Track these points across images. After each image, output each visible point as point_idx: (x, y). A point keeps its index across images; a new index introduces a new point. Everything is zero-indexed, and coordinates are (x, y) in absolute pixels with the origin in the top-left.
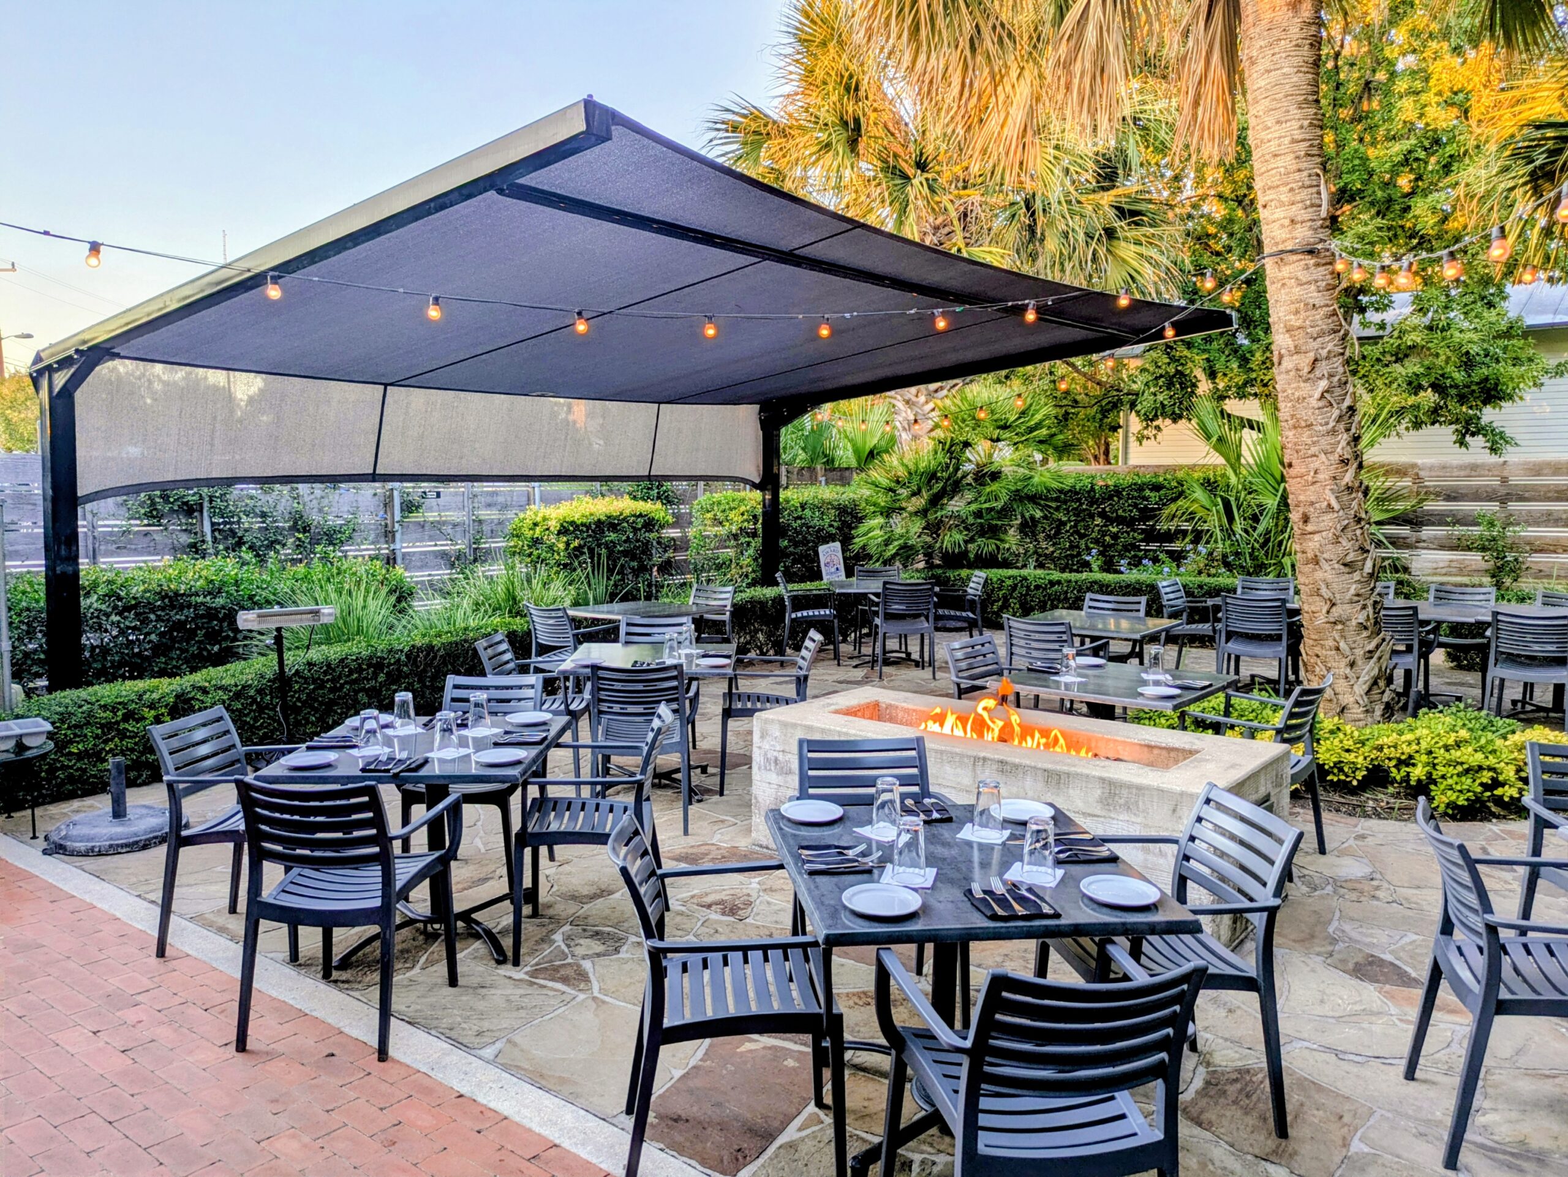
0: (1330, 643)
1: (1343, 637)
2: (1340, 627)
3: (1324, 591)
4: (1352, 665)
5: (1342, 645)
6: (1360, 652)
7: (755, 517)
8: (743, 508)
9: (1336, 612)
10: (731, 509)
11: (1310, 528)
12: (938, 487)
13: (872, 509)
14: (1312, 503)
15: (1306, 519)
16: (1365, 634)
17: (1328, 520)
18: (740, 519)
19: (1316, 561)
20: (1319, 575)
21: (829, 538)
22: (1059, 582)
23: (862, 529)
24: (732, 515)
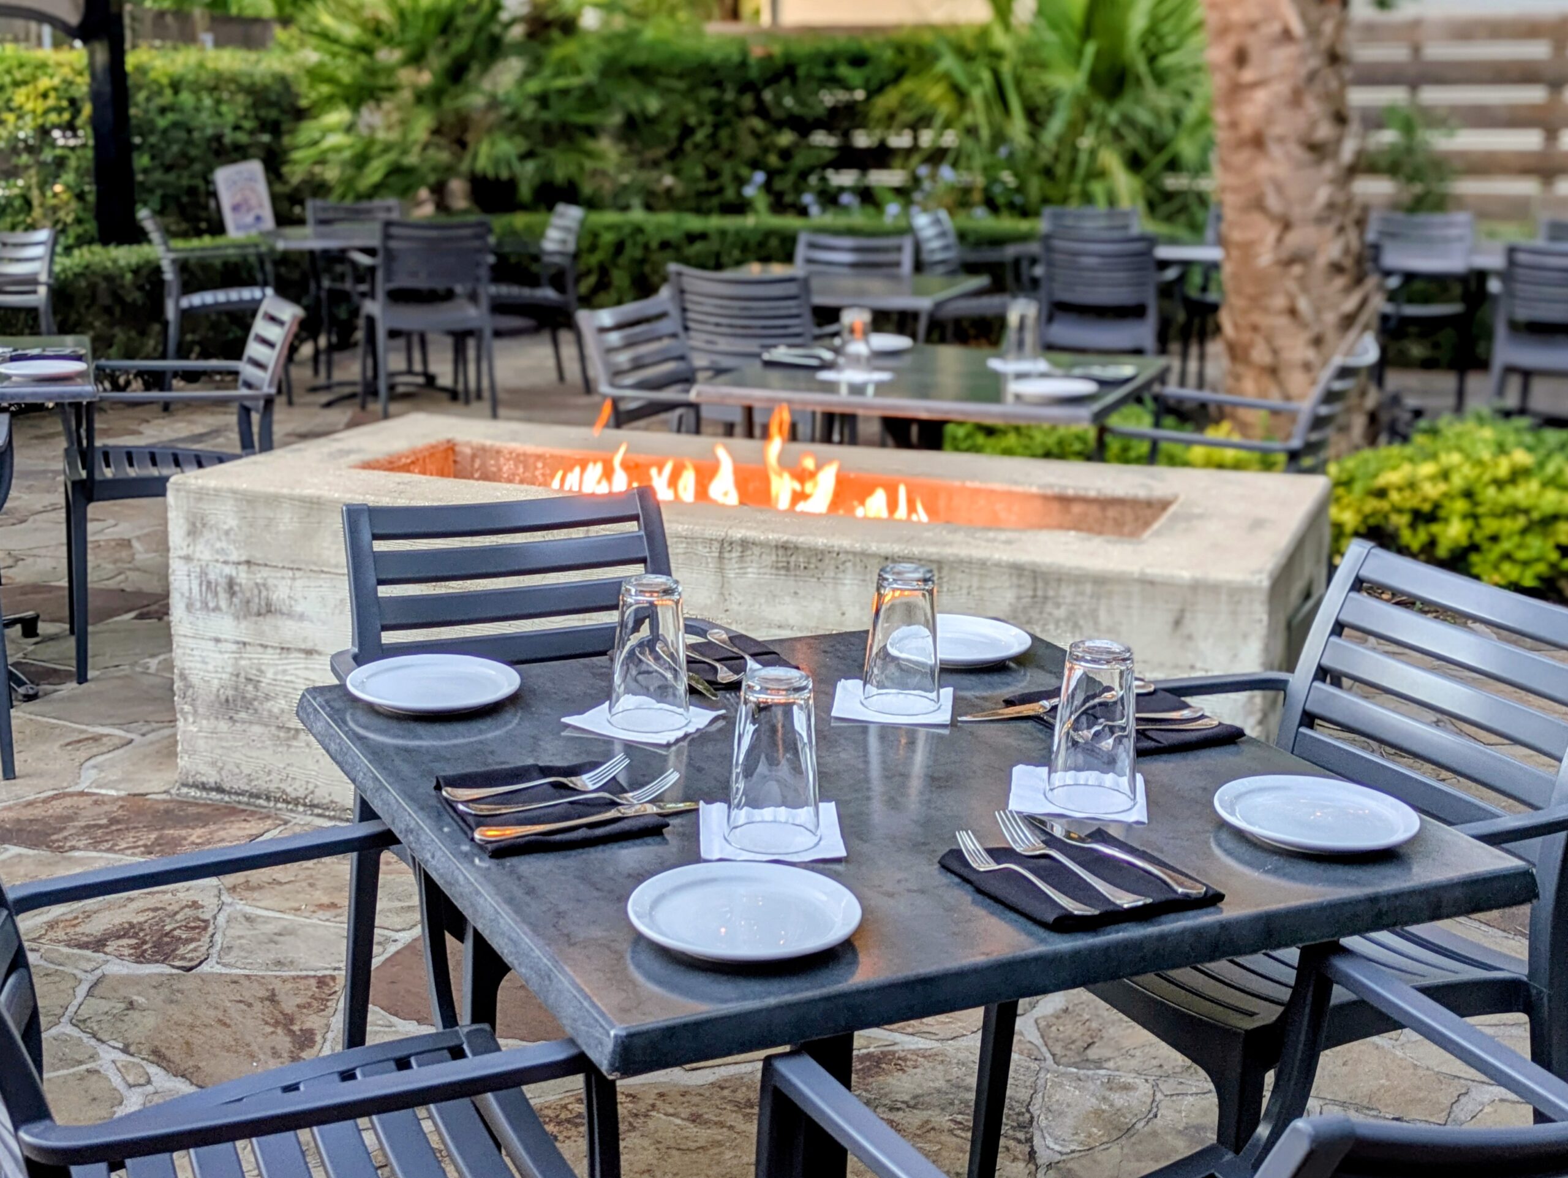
0: (1279, 302)
1: (1305, 289)
2: (1297, 270)
3: (1273, 202)
4: (1317, 341)
5: (1303, 305)
6: (1330, 318)
7: (73, 102)
8: (44, 83)
9: (1295, 239)
10: (17, 84)
11: (1248, 75)
12: (460, 45)
13: (325, 89)
14: (1253, 26)
15: (1241, 58)
16: (1340, 282)
17: (1283, 57)
18: (41, 106)
19: (1258, 142)
20: (1263, 169)
21: (238, 153)
22: (703, 236)
23: (308, 130)
24: (20, 97)
